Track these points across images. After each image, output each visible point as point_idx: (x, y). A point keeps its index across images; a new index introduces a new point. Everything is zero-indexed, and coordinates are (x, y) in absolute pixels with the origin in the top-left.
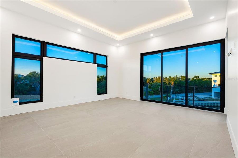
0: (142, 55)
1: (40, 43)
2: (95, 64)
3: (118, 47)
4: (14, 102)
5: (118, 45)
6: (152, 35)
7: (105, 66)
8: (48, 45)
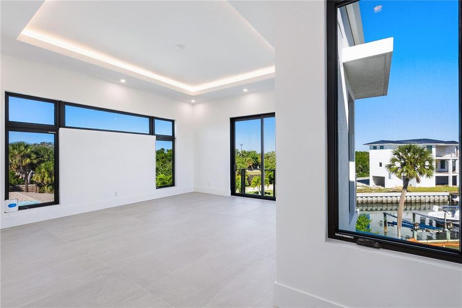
0: (233, 121)
1: (53, 104)
2: (153, 135)
3: (193, 104)
4: (10, 206)
5: (193, 101)
6: (245, 90)
7: (172, 139)
8: (67, 107)
